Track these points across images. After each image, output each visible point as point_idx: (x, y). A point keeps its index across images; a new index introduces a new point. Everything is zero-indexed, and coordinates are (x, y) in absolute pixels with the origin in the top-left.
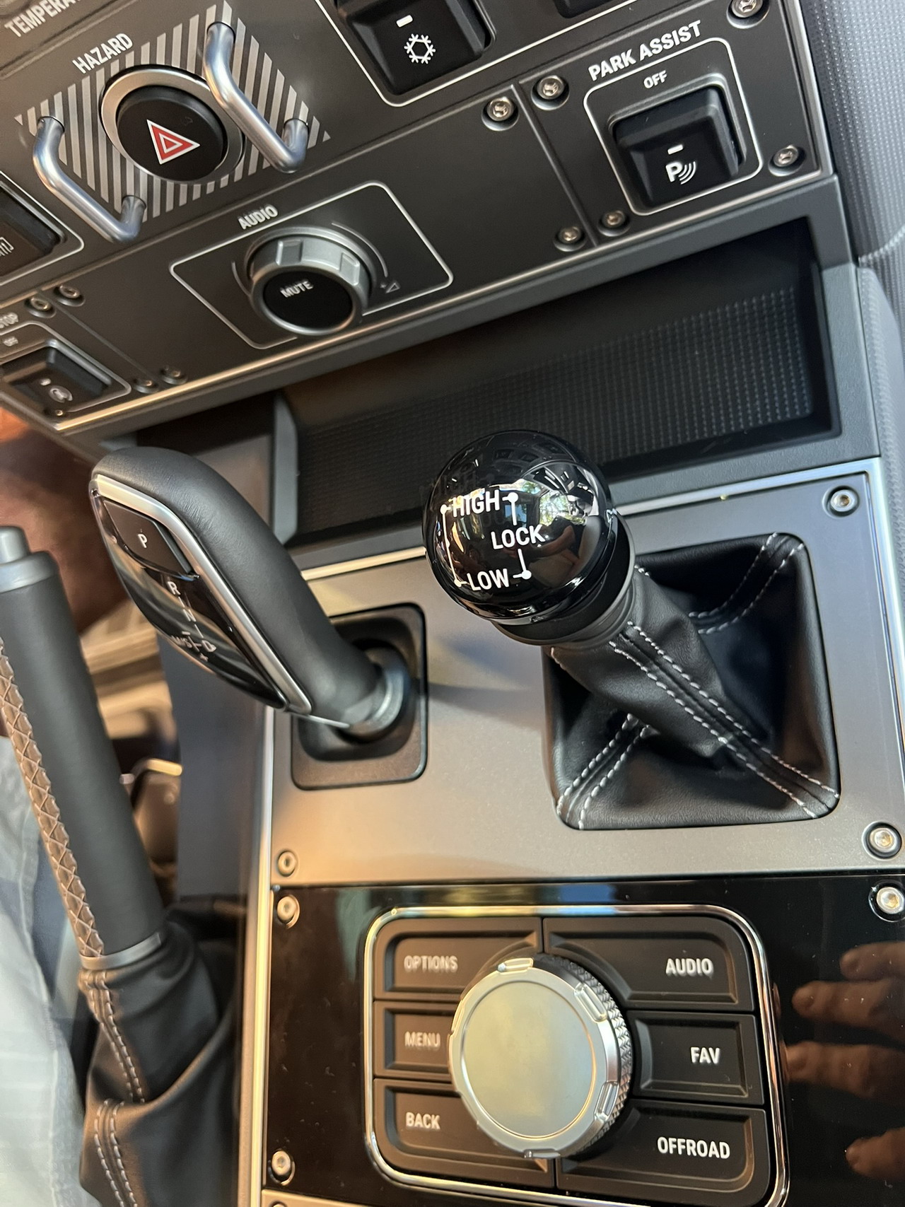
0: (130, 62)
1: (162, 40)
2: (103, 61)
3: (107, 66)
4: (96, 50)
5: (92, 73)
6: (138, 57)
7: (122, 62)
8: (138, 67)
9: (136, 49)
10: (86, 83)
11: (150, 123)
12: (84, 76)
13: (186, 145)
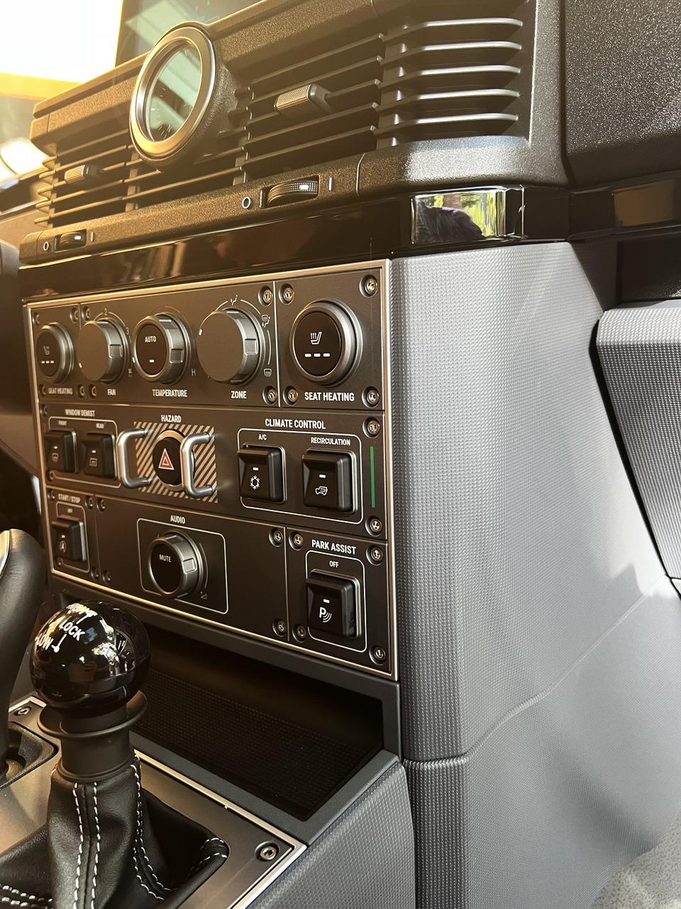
0: (176, 428)
1: (189, 426)
2: (170, 421)
3: (170, 423)
4: (170, 416)
5: (164, 423)
6: (179, 428)
7: (174, 426)
8: (177, 431)
9: (181, 424)
10: (161, 424)
11: (165, 450)
12: (162, 422)
13: (170, 467)
